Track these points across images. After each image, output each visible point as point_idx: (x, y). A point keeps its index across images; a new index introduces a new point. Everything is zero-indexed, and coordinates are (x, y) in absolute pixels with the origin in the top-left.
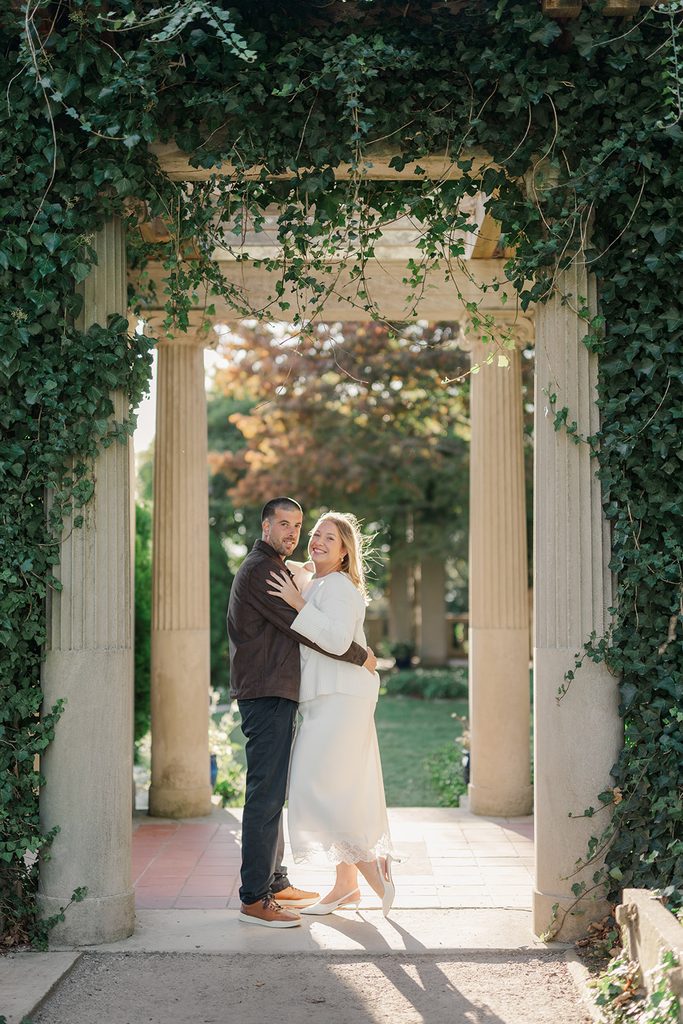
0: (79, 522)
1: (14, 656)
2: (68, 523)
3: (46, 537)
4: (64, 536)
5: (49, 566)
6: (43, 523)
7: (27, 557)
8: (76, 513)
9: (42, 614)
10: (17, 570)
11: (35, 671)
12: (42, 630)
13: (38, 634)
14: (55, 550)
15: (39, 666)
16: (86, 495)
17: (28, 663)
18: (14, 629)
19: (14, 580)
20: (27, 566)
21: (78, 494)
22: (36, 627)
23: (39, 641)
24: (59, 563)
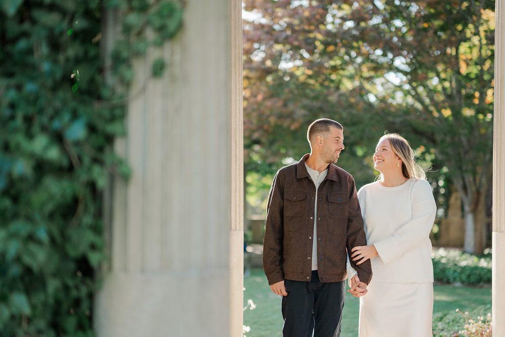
0: (158, 69)
1: (53, 285)
2: (140, 71)
3: (106, 93)
4: (135, 90)
5: (110, 139)
6: (101, 70)
7: (75, 116)
8: (154, 54)
9: (99, 214)
10: (58, 138)
11: (85, 305)
12: (97, 240)
13: (93, 247)
14: (119, 113)
15: (91, 296)
16: (172, 25)
17: (74, 293)
18: (53, 241)
19: (54, 154)
20: (77, 131)
21: (157, 22)
22: (90, 236)
23: (94, 258)
24: (125, 134)
